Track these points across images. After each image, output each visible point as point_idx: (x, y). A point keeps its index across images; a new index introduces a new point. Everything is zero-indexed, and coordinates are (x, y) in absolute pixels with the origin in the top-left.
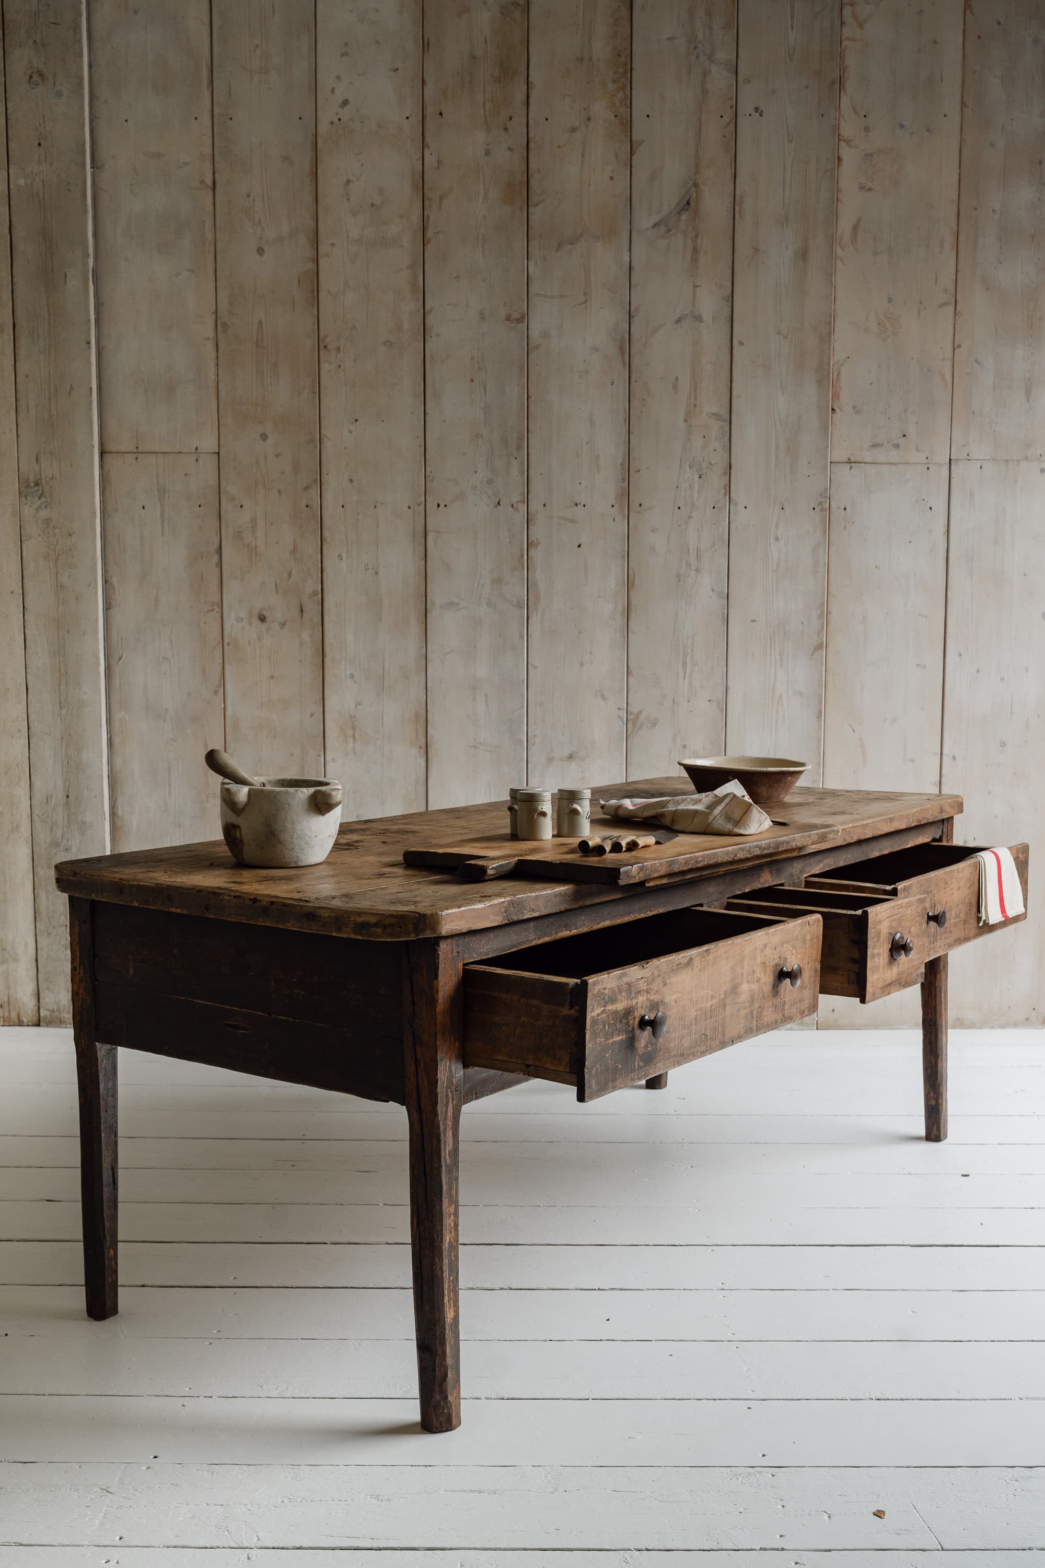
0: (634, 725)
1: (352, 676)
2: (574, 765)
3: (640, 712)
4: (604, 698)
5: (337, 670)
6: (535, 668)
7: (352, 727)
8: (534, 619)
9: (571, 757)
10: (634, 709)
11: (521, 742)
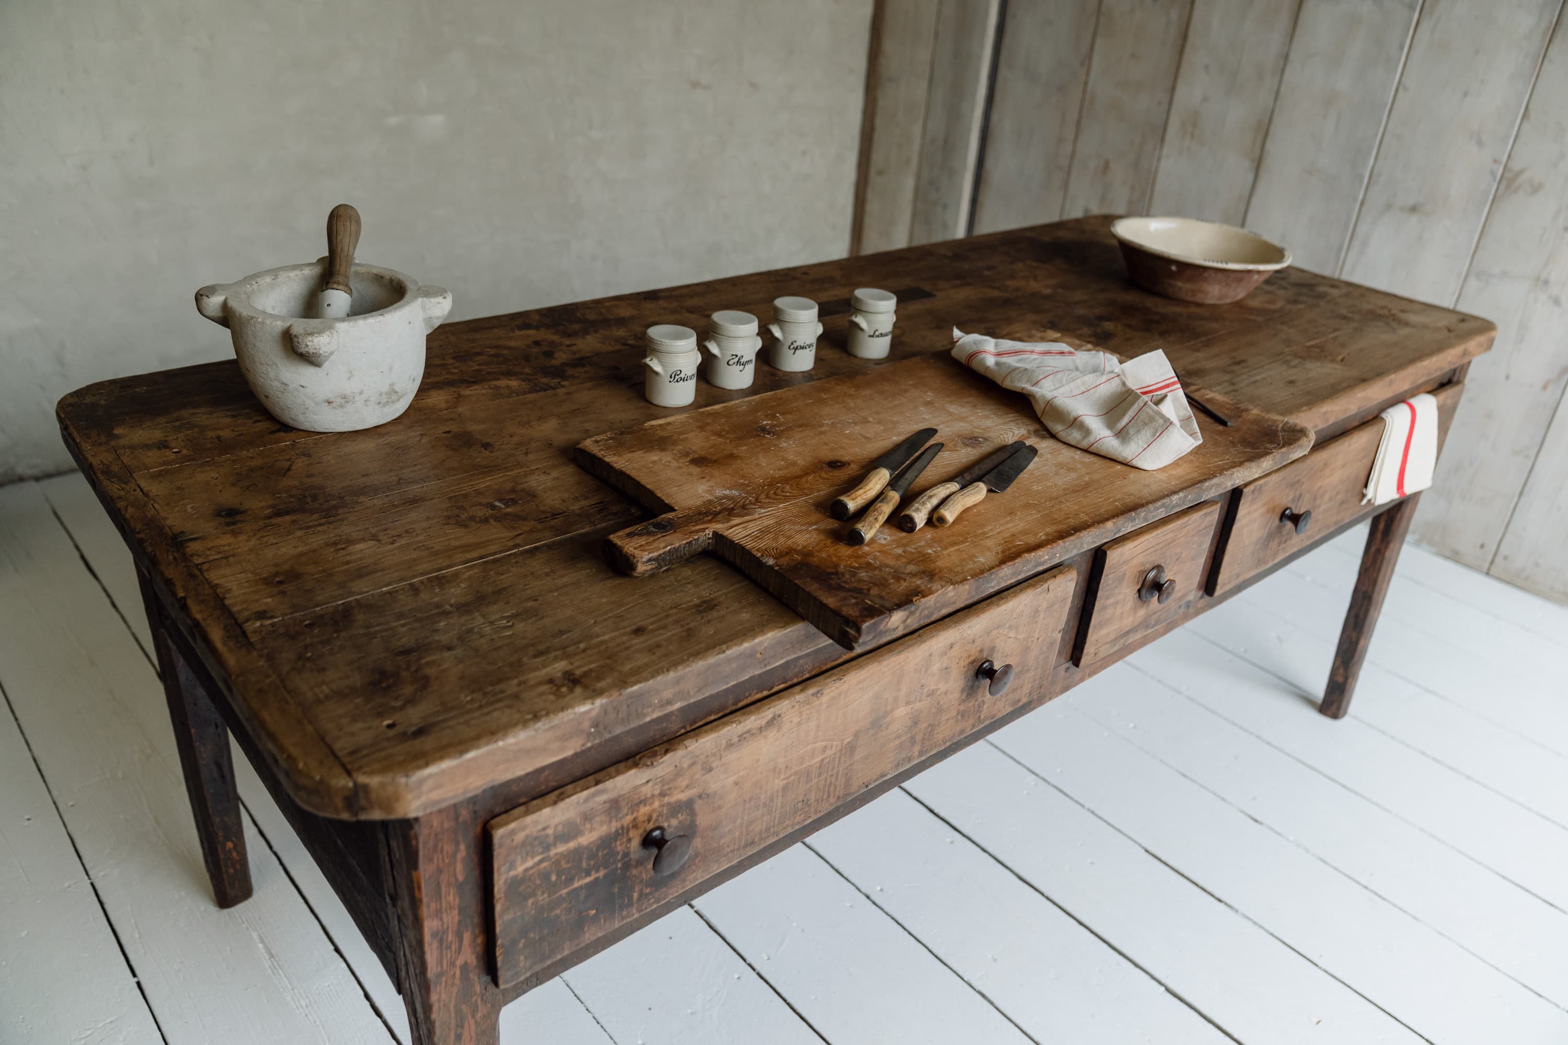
0: (1508, 187)
1: (1207, 67)
2: (1414, 219)
3: (1521, 172)
4: (1480, 143)
5: (1196, 57)
6: (1406, 89)
7: (1193, 123)
8: (1425, 25)
9: (1414, 209)
10: (1516, 165)
11: (1361, 178)
